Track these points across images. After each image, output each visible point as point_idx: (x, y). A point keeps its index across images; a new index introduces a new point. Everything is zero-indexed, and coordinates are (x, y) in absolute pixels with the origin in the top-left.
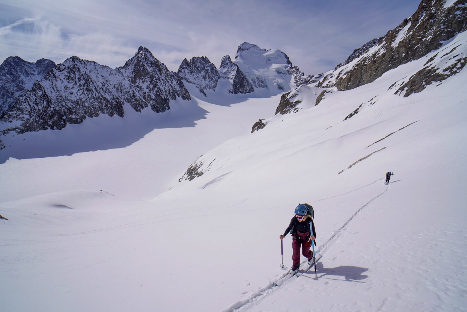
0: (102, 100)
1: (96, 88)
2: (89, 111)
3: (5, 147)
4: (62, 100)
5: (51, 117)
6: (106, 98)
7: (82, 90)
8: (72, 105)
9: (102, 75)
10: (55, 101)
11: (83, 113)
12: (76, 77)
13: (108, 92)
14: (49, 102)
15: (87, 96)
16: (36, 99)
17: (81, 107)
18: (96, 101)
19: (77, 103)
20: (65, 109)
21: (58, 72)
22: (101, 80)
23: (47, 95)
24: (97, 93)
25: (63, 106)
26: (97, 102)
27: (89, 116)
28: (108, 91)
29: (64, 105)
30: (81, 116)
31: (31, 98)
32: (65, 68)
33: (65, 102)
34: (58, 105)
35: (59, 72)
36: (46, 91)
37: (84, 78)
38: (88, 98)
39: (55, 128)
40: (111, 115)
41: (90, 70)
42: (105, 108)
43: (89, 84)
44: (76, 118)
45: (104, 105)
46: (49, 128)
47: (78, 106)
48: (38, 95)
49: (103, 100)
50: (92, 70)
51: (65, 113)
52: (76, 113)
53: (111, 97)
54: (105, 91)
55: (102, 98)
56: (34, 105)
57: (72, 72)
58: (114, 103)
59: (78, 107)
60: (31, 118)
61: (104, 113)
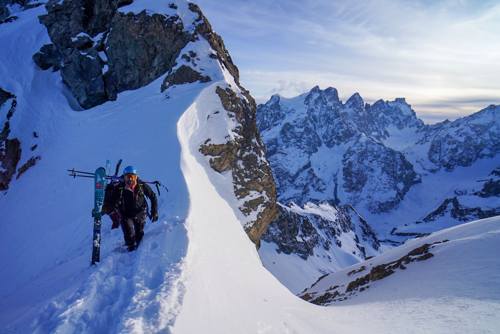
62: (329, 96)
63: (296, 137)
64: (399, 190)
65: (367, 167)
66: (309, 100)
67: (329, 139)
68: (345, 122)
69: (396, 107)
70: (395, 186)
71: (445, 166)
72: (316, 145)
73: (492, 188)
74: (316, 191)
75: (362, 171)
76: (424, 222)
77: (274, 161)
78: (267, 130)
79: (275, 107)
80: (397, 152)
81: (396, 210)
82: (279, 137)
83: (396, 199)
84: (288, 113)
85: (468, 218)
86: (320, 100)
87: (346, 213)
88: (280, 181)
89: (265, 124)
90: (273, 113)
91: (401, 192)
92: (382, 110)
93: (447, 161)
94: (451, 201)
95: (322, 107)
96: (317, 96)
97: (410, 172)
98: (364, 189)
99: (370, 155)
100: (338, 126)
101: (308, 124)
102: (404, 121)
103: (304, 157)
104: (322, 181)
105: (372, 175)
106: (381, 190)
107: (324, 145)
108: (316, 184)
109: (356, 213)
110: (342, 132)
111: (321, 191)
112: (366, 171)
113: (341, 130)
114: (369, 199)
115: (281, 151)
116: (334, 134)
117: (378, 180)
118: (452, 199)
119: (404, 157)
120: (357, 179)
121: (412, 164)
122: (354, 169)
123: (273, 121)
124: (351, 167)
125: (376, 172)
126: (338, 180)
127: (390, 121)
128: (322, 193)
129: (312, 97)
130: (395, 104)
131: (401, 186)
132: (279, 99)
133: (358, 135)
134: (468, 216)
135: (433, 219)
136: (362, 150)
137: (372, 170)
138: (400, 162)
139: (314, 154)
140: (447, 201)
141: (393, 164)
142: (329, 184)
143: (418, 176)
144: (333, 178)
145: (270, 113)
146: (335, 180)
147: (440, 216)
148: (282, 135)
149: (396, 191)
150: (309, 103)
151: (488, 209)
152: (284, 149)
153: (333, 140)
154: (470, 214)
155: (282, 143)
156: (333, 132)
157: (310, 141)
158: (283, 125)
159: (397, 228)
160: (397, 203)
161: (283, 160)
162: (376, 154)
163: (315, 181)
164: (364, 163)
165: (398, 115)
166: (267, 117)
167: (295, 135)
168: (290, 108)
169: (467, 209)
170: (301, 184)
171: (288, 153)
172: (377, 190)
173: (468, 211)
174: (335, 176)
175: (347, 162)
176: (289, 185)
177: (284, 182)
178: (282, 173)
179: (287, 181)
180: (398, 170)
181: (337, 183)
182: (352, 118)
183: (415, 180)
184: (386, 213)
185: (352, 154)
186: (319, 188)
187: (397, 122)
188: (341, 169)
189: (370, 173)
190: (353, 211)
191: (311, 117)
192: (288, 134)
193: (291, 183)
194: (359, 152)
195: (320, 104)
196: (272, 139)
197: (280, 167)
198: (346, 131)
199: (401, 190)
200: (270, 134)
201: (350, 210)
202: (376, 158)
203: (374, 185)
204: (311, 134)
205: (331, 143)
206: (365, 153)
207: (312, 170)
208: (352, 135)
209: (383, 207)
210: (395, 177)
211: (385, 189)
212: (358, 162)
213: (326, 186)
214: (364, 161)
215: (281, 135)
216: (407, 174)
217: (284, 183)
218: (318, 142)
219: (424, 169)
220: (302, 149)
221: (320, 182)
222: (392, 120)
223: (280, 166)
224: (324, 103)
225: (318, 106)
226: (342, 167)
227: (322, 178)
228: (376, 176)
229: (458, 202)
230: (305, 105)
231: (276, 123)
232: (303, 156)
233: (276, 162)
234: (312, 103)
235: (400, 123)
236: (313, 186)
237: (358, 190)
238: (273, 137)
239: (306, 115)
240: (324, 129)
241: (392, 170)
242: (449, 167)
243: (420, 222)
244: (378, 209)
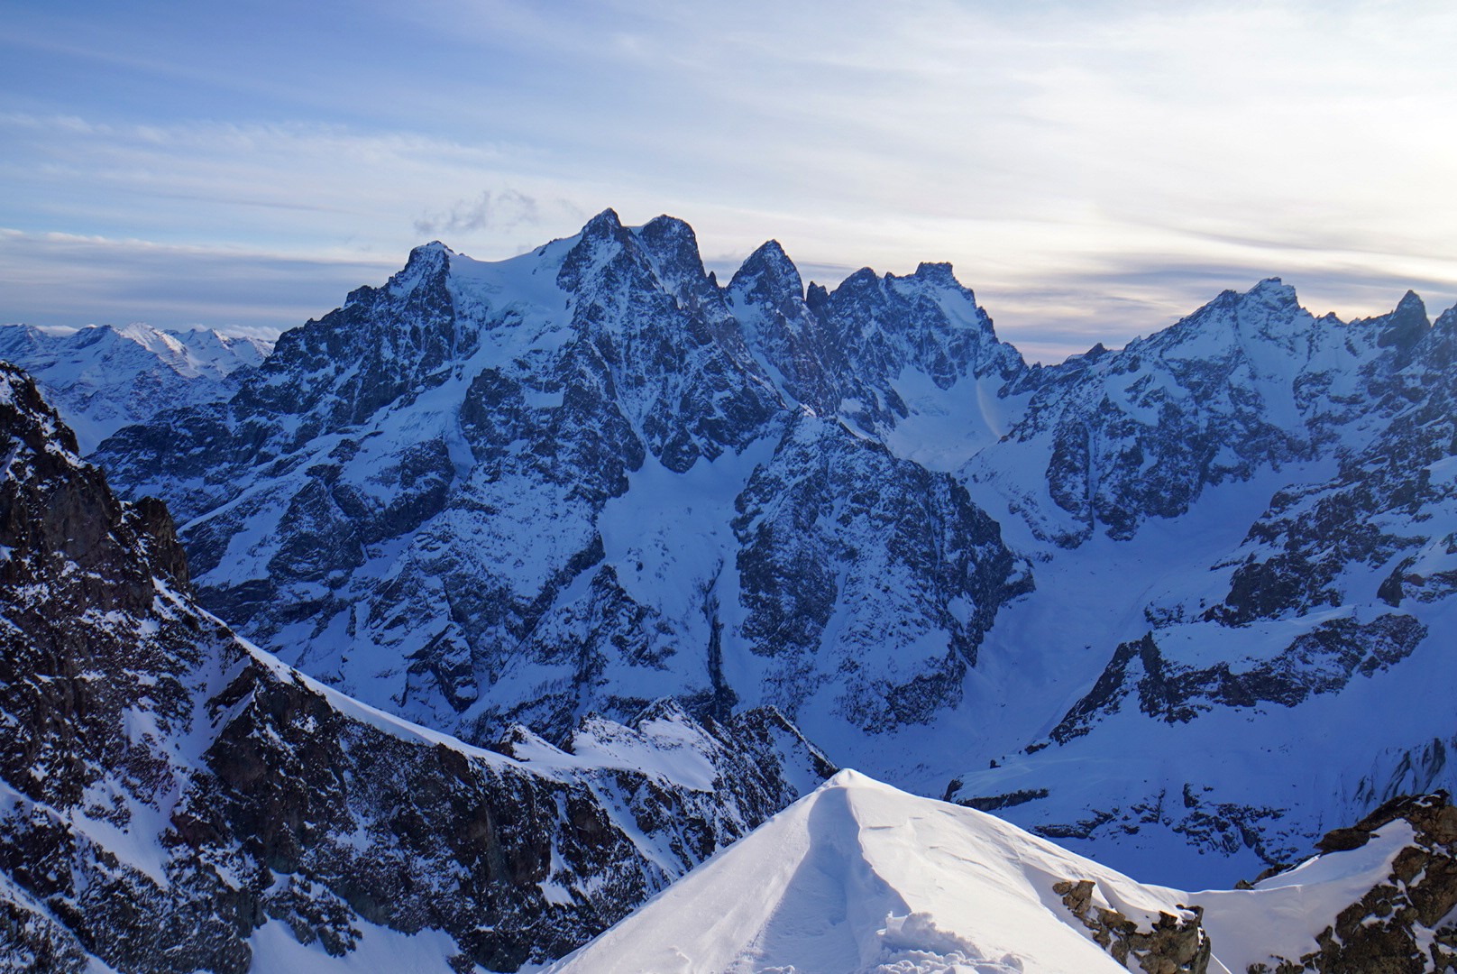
62: (661, 255)
63: (529, 433)
64: (958, 625)
65: (833, 545)
66: (578, 268)
67: (673, 435)
68: (734, 363)
69: (922, 297)
70: (940, 613)
71: (1105, 520)
72: (620, 462)
73: (1254, 589)
74: (633, 664)
75: (814, 563)
76: (1055, 744)
77: (439, 544)
78: (396, 404)
79: (431, 302)
80: (937, 475)
81: (954, 707)
82: (454, 435)
83: (950, 663)
84: (490, 327)
85: (1195, 710)
86: (626, 272)
87: (758, 748)
88: (469, 632)
89: (385, 376)
90: (422, 327)
91: (965, 635)
92: (874, 312)
93: (1111, 499)
94: (1136, 653)
95: (636, 300)
96: (613, 254)
97: (990, 551)
98: (826, 635)
99: (840, 494)
100: (706, 378)
101: (582, 374)
102: (955, 351)
103: (571, 518)
104: (657, 616)
105: (854, 576)
106: (891, 635)
107: (651, 461)
108: (630, 632)
109: (800, 740)
110: (727, 403)
111: (653, 660)
112: (831, 558)
113: (717, 396)
114: (848, 675)
115: (467, 496)
116: (692, 414)
117: (877, 594)
118: (1137, 643)
119: (966, 496)
120: (797, 595)
121: (994, 518)
122: (782, 557)
123: (425, 364)
124: (770, 548)
125: (869, 562)
126: (721, 607)
127: (903, 355)
128: (661, 667)
129: (589, 259)
130: (918, 288)
131: (962, 608)
132: (446, 265)
133: (786, 413)
134: (1192, 700)
135: (1082, 727)
136: (809, 474)
137: (851, 555)
138: (953, 514)
139: (611, 502)
140: (1123, 654)
141: (928, 526)
142: (687, 628)
143: (1020, 567)
144: (700, 602)
145: (408, 328)
146: (710, 609)
147: (1106, 713)
148: (470, 427)
149: (946, 633)
150: (578, 282)
151: (1249, 668)
152: (480, 488)
153: (689, 437)
154: (1198, 694)
155: (470, 460)
156: (686, 404)
157: (596, 446)
158: (470, 382)
159: (961, 780)
160: (955, 681)
161: (479, 538)
162: (863, 488)
163: (624, 620)
164: (820, 529)
165: (933, 330)
166: (396, 346)
167: (526, 420)
168: (498, 305)
169: (1187, 675)
170: (566, 637)
171: (498, 505)
172: (875, 633)
173: (1192, 682)
174: (707, 589)
175: (752, 527)
176: (515, 649)
177: (489, 634)
178: (477, 596)
179: (502, 631)
180: (946, 545)
181: (720, 621)
182: (760, 343)
183: (1010, 580)
184: (917, 727)
185: (771, 492)
186: (644, 649)
187: (932, 358)
188: (732, 561)
189: (844, 567)
190: (788, 734)
191: (591, 341)
192: (495, 419)
193: (521, 638)
194: (797, 486)
195: (625, 289)
196: (423, 444)
197: (468, 568)
198: (738, 399)
199: (965, 627)
200: (412, 422)
201: (773, 732)
202: (863, 503)
203: (866, 614)
204: (595, 416)
205: (684, 453)
206: (818, 485)
207: (609, 572)
208: (763, 416)
209: (903, 702)
210: (939, 578)
211: (905, 630)
212: (797, 526)
213: (674, 638)
214: (820, 520)
215: (463, 424)
216: (979, 559)
217: (489, 640)
218: (626, 447)
219: (1039, 536)
220: (561, 483)
221: (649, 624)
222: (911, 352)
223: (469, 565)
224: (640, 281)
225: (617, 296)
226: (733, 549)
227: (655, 606)
228: (867, 580)
229: (1158, 653)
230: (564, 291)
231: (438, 370)
232: (568, 512)
233: (445, 548)
234: (593, 285)
235: (941, 360)
236: (619, 643)
237: (803, 642)
238: (428, 435)
239: (571, 336)
240: (651, 392)
241: (925, 549)
242: (1119, 524)
243: (1042, 746)
244: (888, 712)
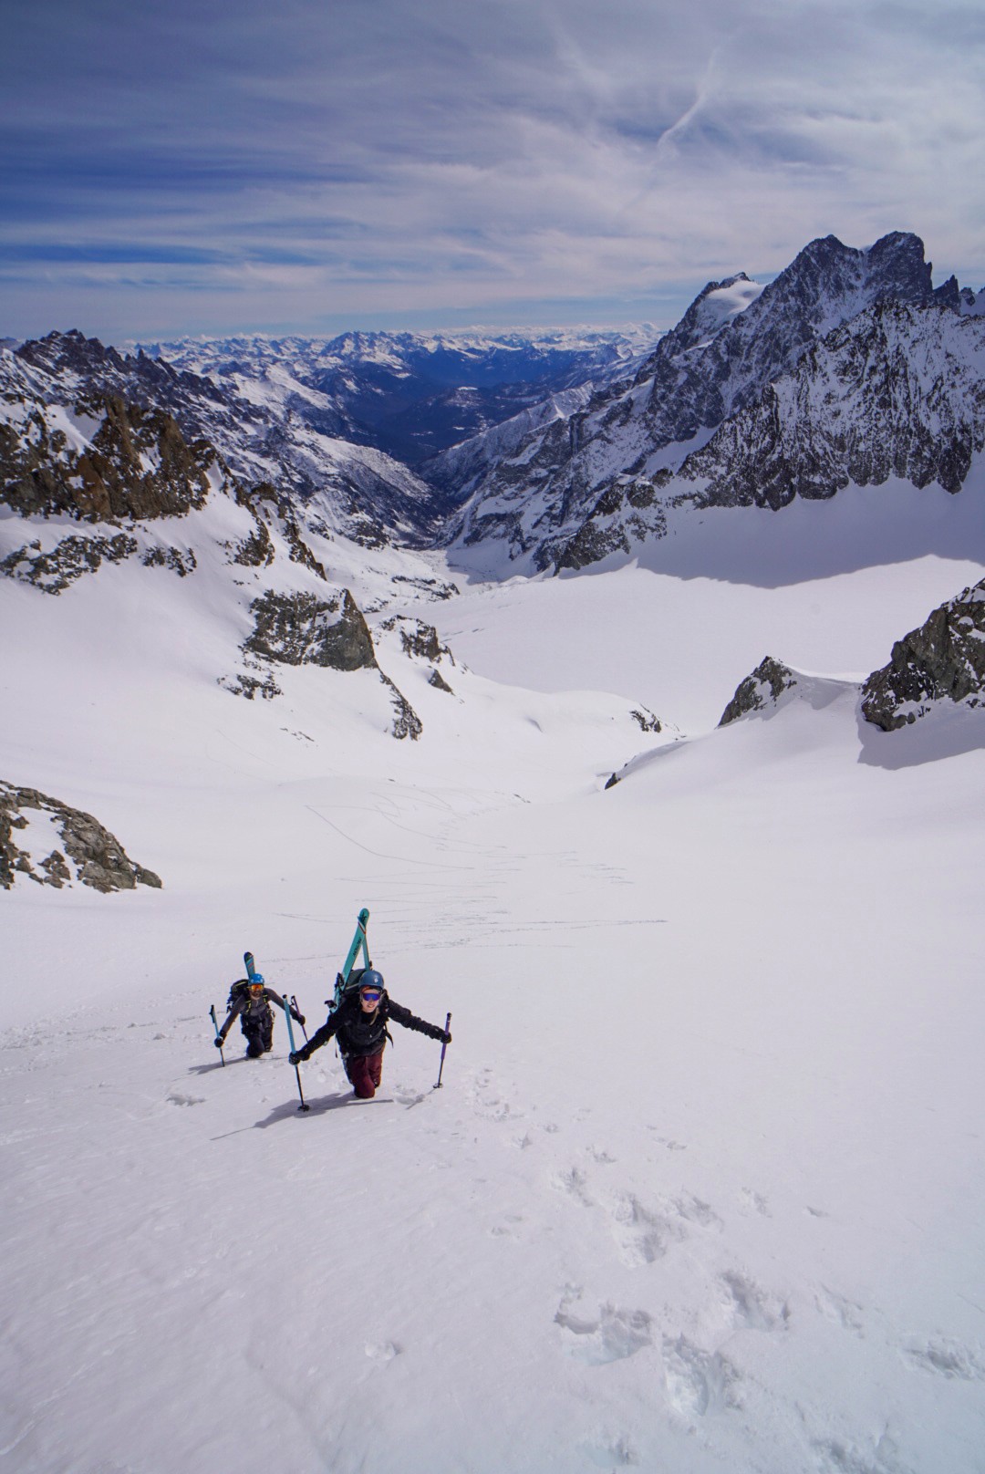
0: (911, 436)
1: (908, 397)
2: (861, 466)
3: (665, 534)
4: (805, 432)
5: (767, 476)
6: (927, 428)
7: (867, 404)
8: (825, 449)
9: (949, 351)
10: (789, 436)
11: (844, 473)
12: (865, 365)
13: (942, 410)
14: (776, 436)
15: (873, 422)
16: (752, 429)
17: (847, 452)
18: (894, 437)
19: (839, 443)
20: (803, 457)
21: (826, 352)
22: (941, 366)
23: (777, 420)
24: (905, 412)
25: (802, 449)
26: (895, 442)
27: (856, 482)
28: (945, 406)
29: (807, 446)
30: (835, 480)
31: (745, 427)
32: (848, 339)
33: (810, 439)
34: (792, 447)
35: (830, 351)
36: (779, 410)
37: (887, 367)
38: (874, 428)
39: (767, 503)
40: (921, 482)
41: (917, 336)
42: (912, 460)
43: (896, 383)
44: (821, 484)
45: (911, 451)
46: (754, 501)
47: (839, 450)
48: (761, 419)
49: (915, 435)
50: (924, 338)
51: (802, 468)
52: (825, 471)
53: (944, 424)
54: (934, 407)
55: (914, 429)
56: (745, 444)
57: (862, 350)
58: (944, 447)
59: (840, 453)
60: (728, 474)
61: (901, 475)
